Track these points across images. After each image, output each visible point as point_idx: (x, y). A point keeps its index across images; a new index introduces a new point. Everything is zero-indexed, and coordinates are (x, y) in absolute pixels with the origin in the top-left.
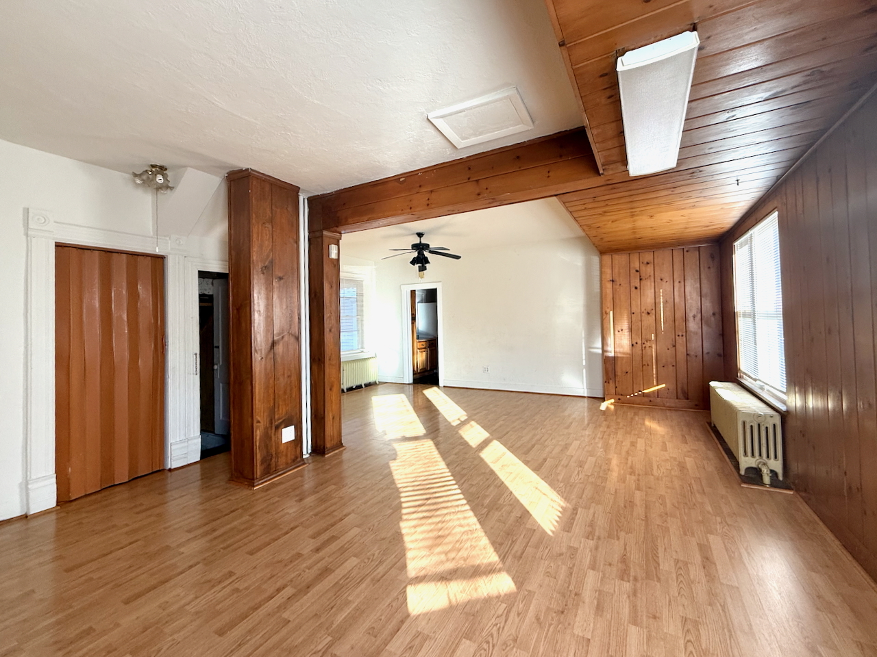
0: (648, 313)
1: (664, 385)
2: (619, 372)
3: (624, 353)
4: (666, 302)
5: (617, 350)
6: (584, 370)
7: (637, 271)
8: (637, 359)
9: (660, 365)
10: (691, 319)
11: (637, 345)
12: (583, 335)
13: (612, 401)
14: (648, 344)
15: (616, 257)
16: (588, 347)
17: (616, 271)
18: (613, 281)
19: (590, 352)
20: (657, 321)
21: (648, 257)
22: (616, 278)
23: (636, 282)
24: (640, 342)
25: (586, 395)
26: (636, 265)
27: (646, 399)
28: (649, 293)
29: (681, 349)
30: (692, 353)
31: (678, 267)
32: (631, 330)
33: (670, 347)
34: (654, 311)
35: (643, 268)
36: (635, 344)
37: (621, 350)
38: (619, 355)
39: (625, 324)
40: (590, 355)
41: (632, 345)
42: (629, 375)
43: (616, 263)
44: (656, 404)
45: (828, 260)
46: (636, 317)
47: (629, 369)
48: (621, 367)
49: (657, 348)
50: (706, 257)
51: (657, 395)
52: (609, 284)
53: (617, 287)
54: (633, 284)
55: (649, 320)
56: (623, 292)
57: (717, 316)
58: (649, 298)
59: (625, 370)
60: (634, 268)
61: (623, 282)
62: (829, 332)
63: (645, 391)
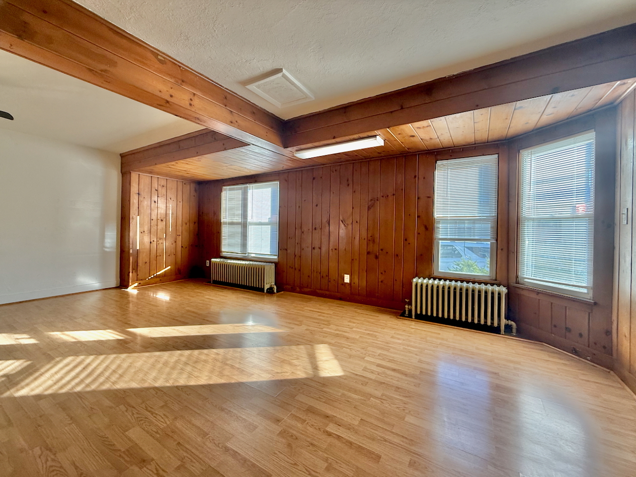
0: (162, 220)
1: (169, 267)
2: (140, 264)
3: (145, 248)
4: (172, 214)
7: (156, 190)
8: (153, 251)
9: (168, 255)
10: (184, 225)
11: (154, 242)
13: (134, 286)
14: (161, 241)
15: (142, 175)
17: (142, 186)
18: (139, 194)
20: (167, 225)
21: (163, 181)
22: (141, 192)
23: (155, 198)
24: (155, 240)
26: (156, 185)
27: (158, 279)
28: (163, 206)
29: (179, 244)
30: (184, 246)
31: (180, 192)
32: (150, 232)
33: (173, 243)
34: (165, 219)
35: (160, 189)
36: (152, 242)
37: (144, 246)
38: (142, 250)
39: (146, 228)
41: (151, 242)
42: (148, 264)
43: (142, 181)
44: (163, 281)
45: (317, 206)
46: (154, 223)
47: (147, 260)
48: (142, 259)
49: (166, 244)
50: (193, 190)
51: (165, 275)
52: (136, 197)
53: (141, 199)
54: (153, 199)
55: (161, 225)
56: (146, 203)
57: (196, 224)
58: (162, 210)
59: (144, 261)
60: (155, 188)
61: (146, 197)
62: (315, 229)
63: (158, 274)
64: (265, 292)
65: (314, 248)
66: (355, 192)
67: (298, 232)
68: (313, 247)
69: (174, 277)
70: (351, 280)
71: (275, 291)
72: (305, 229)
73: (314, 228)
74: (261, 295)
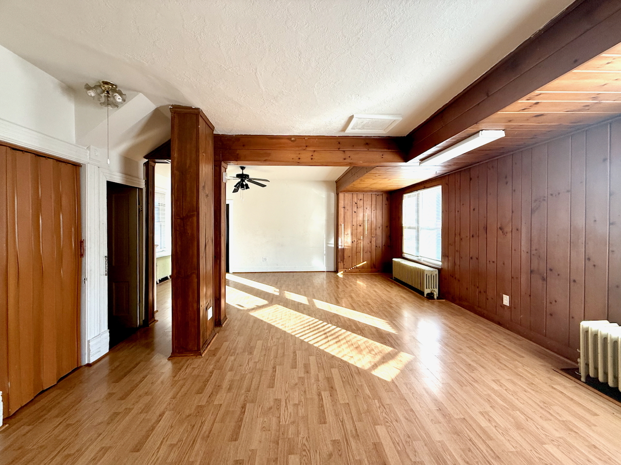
0: (360, 226)
1: (365, 262)
2: (346, 257)
3: (348, 247)
4: (368, 220)
5: (345, 245)
6: (325, 257)
7: (356, 203)
8: (354, 249)
9: (364, 252)
10: (378, 229)
11: (355, 242)
12: (325, 237)
13: (342, 272)
14: (359, 241)
15: (346, 194)
16: (327, 243)
17: (346, 202)
18: (344, 207)
19: (328, 246)
20: (364, 229)
21: (361, 196)
22: (346, 206)
23: (355, 209)
24: (356, 240)
25: (325, 270)
26: (355, 200)
27: (358, 270)
28: (361, 215)
29: (374, 244)
30: (378, 246)
31: (374, 203)
32: (352, 234)
33: (369, 242)
34: (362, 225)
35: (358, 202)
37: (347, 245)
38: (346, 248)
39: (349, 231)
40: (328, 248)
41: (352, 242)
42: (351, 258)
43: (346, 197)
44: (361, 272)
45: (474, 210)
46: (354, 227)
47: (350, 255)
48: (347, 254)
49: (364, 243)
50: (385, 199)
51: (363, 267)
52: (342, 209)
53: (346, 211)
54: (353, 210)
55: (360, 229)
56: (349, 213)
57: (388, 228)
58: (360, 218)
59: (348, 255)
60: (354, 202)
61: (349, 209)
62: (473, 236)
63: (357, 266)
64: (425, 296)
65: (471, 258)
66: (515, 191)
67: (457, 239)
68: (471, 256)
69: (370, 270)
70: (510, 302)
71: (435, 297)
72: (463, 236)
73: (471, 235)
74: (420, 298)
